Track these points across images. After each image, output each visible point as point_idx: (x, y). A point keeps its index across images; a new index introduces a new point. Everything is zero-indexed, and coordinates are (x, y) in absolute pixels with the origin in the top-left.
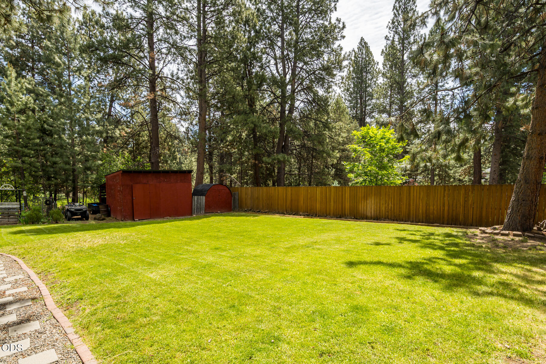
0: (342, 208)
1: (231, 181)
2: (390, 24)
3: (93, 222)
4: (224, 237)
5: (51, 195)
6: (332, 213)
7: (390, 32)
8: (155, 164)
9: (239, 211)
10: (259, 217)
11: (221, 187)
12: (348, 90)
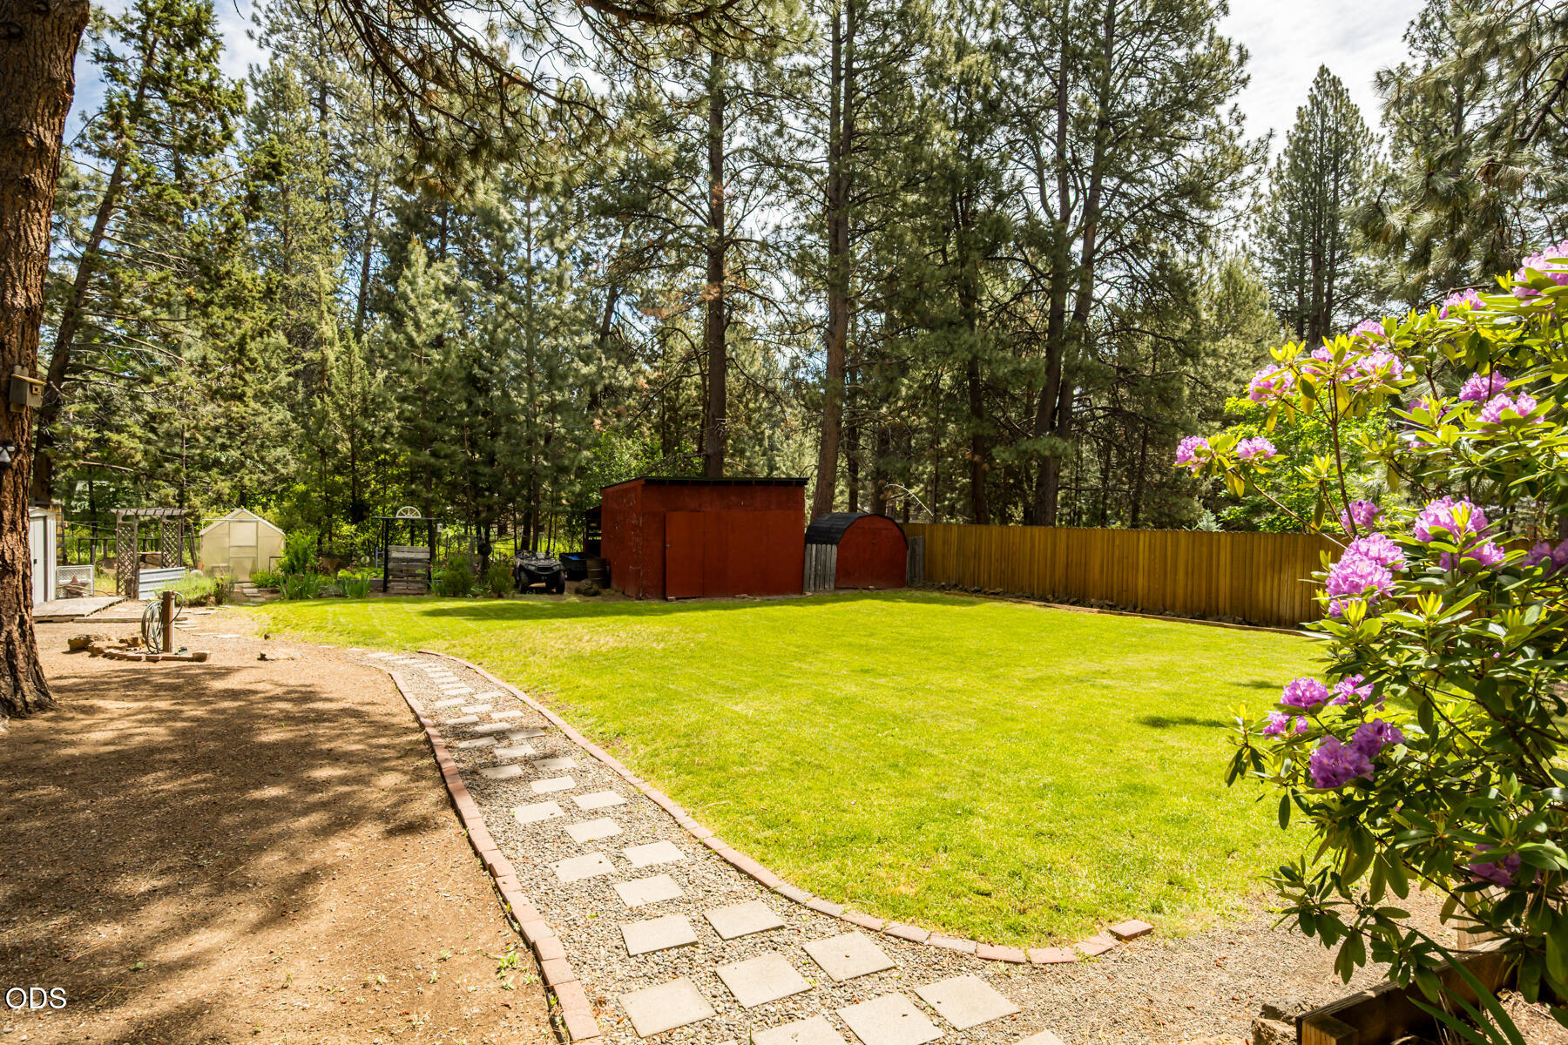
0: (1209, 592)
1: (907, 504)
2: (1413, 30)
3: (574, 599)
4: (883, 649)
5: (479, 532)
6: (1178, 605)
7: (1415, 52)
8: (714, 459)
9: (924, 587)
10: (976, 608)
11: (880, 523)
12: (1272, 232)
